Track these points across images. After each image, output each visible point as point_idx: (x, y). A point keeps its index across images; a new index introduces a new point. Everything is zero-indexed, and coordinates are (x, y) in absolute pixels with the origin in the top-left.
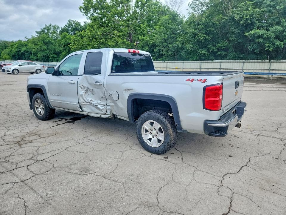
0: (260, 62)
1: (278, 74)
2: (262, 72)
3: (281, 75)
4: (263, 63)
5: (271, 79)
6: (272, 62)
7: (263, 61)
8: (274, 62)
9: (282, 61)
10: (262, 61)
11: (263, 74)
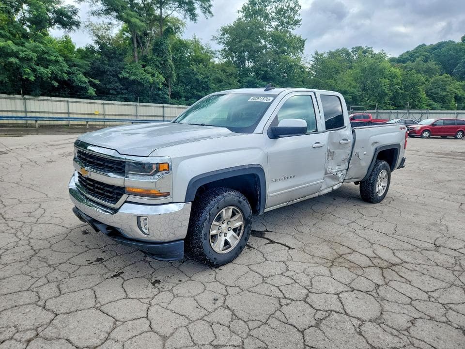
0: (5, 98)
1: (46, 118)
2: (14, 114)
3: (50, 119)
4: (13, 101)
5: (37, 126)
6: (27, 99)
7: (12, 96)
8: (29, 99)
9: (41, 98)
10: (9, 96)
11: (16, 118)
